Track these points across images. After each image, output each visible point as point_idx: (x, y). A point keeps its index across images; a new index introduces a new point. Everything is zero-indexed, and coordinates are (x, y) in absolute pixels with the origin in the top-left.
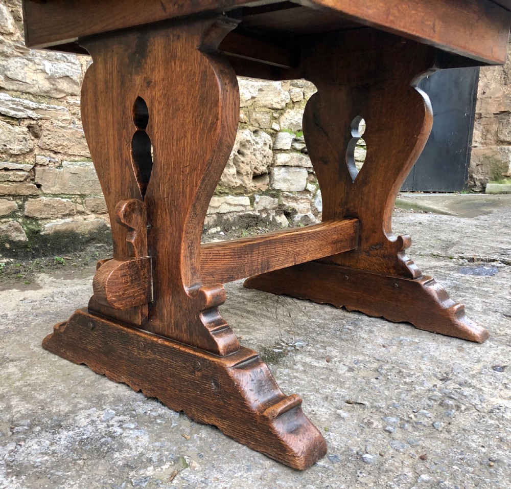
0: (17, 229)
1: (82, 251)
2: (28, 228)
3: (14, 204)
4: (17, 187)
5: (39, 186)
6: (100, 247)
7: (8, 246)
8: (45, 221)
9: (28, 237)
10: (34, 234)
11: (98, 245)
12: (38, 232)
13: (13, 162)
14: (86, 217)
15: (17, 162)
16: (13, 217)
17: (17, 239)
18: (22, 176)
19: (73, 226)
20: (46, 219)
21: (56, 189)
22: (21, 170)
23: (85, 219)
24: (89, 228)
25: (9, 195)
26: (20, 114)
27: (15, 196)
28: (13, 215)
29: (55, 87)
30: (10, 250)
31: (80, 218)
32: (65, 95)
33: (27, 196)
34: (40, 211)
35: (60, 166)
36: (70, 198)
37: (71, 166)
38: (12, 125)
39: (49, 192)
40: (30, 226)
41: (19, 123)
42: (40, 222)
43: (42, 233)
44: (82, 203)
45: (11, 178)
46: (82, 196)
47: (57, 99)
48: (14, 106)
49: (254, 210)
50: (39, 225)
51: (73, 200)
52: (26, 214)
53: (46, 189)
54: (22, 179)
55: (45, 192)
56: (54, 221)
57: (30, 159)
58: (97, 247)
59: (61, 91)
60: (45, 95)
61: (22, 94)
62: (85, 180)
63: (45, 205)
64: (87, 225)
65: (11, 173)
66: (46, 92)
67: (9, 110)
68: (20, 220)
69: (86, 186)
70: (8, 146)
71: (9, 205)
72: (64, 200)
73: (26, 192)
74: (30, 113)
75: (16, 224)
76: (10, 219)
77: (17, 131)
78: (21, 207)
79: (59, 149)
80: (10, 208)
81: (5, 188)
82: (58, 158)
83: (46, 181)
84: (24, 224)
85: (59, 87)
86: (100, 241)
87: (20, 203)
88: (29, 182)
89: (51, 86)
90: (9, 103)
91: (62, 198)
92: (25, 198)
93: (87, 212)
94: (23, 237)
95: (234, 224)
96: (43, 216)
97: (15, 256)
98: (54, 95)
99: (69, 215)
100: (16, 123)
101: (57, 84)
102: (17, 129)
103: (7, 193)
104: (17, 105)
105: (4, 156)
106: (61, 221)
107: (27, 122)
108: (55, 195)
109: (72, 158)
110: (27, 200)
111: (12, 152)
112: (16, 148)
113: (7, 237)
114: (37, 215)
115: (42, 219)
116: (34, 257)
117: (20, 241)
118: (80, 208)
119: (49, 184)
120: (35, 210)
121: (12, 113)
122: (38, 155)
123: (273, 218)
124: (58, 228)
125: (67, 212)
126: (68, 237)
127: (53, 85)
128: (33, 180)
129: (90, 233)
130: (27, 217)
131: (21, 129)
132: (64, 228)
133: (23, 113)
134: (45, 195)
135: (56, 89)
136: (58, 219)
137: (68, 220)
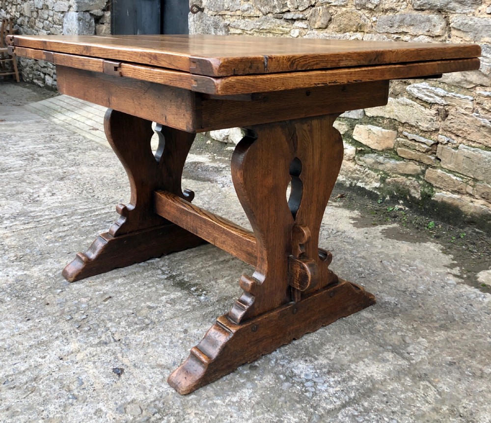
0: (415, 188)
2: (424, 190)
3: (419, 168)
4: (420, 156)
5: (439, 160)
6: (478, 233)
7: (408, 197)
8: (438, 190)
9: (422, 196)
10: (427, 197)
11: (477, 230)
12: (430, 196)
13: (421, 136)
14: (473, 200)
15: (424, 137)
16: (416, 178)
17: (413, 195)
18: (424, 148)
19: (457, 202)
20: (440, 189)
21: (450, 166)
22: (424, 143)
23: (472, 202)
24: (472, 210)
25: (416, 161)
26: (431, 100)
27: (421, 163)
28: (417, 176)
29: (465, 78)
30: (408, 201)
31: (467, 199)
32: (474, 86)
34: (436, 180)
35: (457, 148)
36: (462, 178)
37: (466, 150)
38: (425, 107)
39: (445, 167)
40: (426, 190)
41: (431, 107)
42: (434, 189)
43: (432, 199)
44: (473, 186)
45: (417, 148)
46: (475, 180)
47: (468, 89)
48: (428, 93)
50: (433, 191)
51: (464, 180)
52: (425, 179)
53: (444, 164)
54: (424, 151)
55: (442, 166)
56: (445, 192)
57: (435, 137)
58: (475, 231)
59: (471, 83)
60: (457, 85)
61: (440, 84)
62: (477, 166)
63: (439, 177)
64: (471, 207)
65: (417, 144)
66: (457, 83)
67: (423, 96)
68: (421, 182)
69: (478, 171)
70: (419, 124)
71: (415, 168)
72: (455, 178)
73: (426, 161)
74: (438, 100)
75: (416, 183)
76: (413, 179)
77: (426, 112)
78: (423, 172)
79: (459, 133)
80: (415, 170)
81: (412, 154)
82: (457, 140)
83: (444, 157)
84: (423, 186)
85: (469, 79)
86: (480, 228)
87: (423, 169)
88: (430, 155)
89: (463, 78)
90: (425, 90)
91: (455, 176)
92: (427, 166)
93: (477, 196)
94: (417, 196)
96: (438, 186)
97: (410, 207)
98: (465, 86)
99: (458, 192)
100: (428, 106)
101: (467, 76)
102: (427, 111)
104: (430, 92)
105: (416, 130)
106: (450, 195)
107: (436, 107)
108: (450, 171)
109: (471, 143)
110: (428, 168)
111: (421, 128)
112: (424, 125)
113: (409, 191)
114: (433, 182)
115: (436, 187)
116: (422, 214)
117: (415, 197)
118: (469, 189)
119: (447, 161)
120: (431, 178)
121: (426, 98)
122: (441, 135)
124: (445, 199)
125: (456, 189)
126: (453, 211)
127: (464, 76)
128: (435, 153)
130: (426, 182)
131: (431, 112)
132: (450, 201)
133: (433, 99)
134: (442, 168)
135: (466, 81)
136: (448, 192)
137: (456, 196)
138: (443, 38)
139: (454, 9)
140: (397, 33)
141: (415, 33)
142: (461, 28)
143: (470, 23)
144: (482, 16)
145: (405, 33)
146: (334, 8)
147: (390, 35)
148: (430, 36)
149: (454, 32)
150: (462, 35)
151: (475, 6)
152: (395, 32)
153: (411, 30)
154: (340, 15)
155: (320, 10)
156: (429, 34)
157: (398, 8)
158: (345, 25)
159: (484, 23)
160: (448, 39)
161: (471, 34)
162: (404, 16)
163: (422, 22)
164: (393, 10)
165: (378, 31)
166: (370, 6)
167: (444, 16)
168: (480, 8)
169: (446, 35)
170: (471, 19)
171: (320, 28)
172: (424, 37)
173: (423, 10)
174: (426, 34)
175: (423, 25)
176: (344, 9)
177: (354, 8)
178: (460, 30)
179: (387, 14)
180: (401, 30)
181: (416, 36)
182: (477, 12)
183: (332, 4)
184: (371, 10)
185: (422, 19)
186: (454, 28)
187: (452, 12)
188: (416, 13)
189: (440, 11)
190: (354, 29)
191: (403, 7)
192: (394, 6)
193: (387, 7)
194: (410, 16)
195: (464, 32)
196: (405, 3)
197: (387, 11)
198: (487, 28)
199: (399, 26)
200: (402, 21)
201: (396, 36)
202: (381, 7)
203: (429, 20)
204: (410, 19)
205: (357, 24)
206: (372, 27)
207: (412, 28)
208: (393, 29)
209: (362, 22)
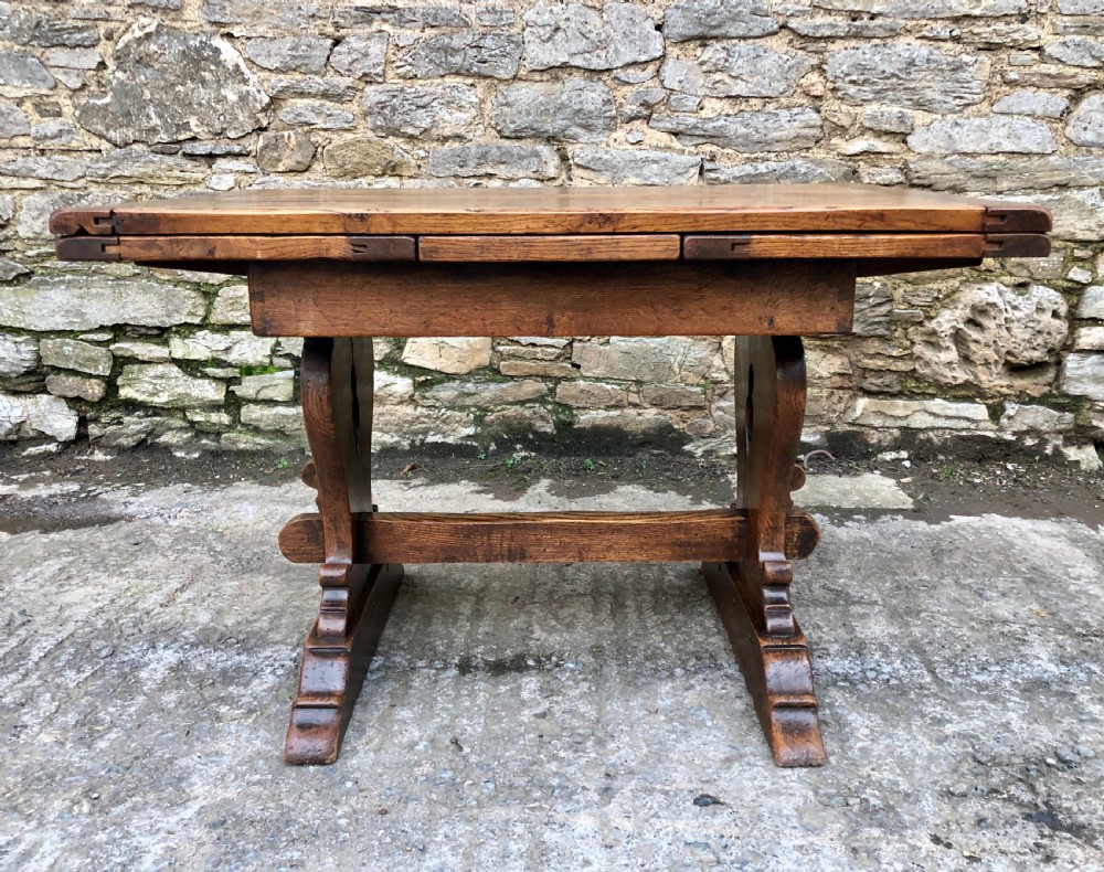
0: (542, 418)
1: (630, 456)
2: (558, 418)
3: (543, 386)
4: (546, 367)
5: (578, 367)
7: (530, 436)
8: (582, 412)
9: (557, 429)
10: (564, 427)
12: (571, 424)
14: (640, 411)
16: (540, 402)
17: (542, 430)
18: (552, 354)
19: (620, 421)
20: (584, 408)
21: (599, 372)
22: (551, 346)
23: (640, 414)
24: (643, 427)
25: (537, 376)
27: (545, 378)
28: (541, 399)
30: (532, 441)
31: (632, 412)
33: (560, 379)
34: (576, 398)
35: (607, 343)
36: (619, 385)
37: (623, 344)
39: (589, 374)
40: (562, 417)
42: (575, 412)
43: (576, 427)
44: (638, 393)
45: (539, 356)
46: (639, 383)
49: (1001, 429)
50: (573, 416)
51: (623, 387)
52: (557, 399)
53: (586, 371)
54: (552, 358)
55: (585, 374)
56: (595, 412)
58: (654, 455)
62: (642, 361)
63: (582, 391)
65: (539, 349)
68: (549, 407)
69: (644, 369)
71: (535, 388)
72: (609, 387)
73: (557, 373)
75: (542, 411)
76: (537, 405)
78: (552, 391)
80: (537, 391)
81: (531, 367)
83: (586, 360)
84: (554, 412)
86: (659, 447)
87: (551, 386)
88: (562, 362)
91: (608, 383)
92: (558, 380)
93: (645, 404)
94: (549, 429)
95: (944, 448)
96: (581, 405)
97: (538, 450)
99: (616, 407)
103: (534, 373)
106: (603, 413)
108: (598, 379)
110: (559, 383)
113: (531, 426)
114: (572, 403)
115: (578, 408)
116: (561, 454)
117: (545, 432)
118: (634, 398)
119: (591, 365)
120: (568, 397)
123: (1056, 448)
124: (597, 423)
125: (613, 403)
126: (611, 435)
128: (570, 358)
129: (644, 432)
130: (559, 404)
132: (607, 423)
134: (585, 378)
136: (600, 411)
137: (614, 413)
138: (559, 182)
139: (574, 138)
140: (474, 176)
141: (510, 176)
142: (591, 165)
143: (605, 157)
144: (621, 147)
145: (490, 176)
146: (322, 133)
147: (461, 180)
148: (537, 179)
149: (576, 172)
150: (592, 175)
151: (607, 133)
152: (471, 174)
153: (502, 171)
154: (341, 147)
155: (289, 137)
156: (536, 175)
157: (470, 136)
158: (357, 164)
159: (628, 157)
160: (568, 182)
161: (608, 173)
162: (487, 149)
163: (521, 158)
164: (459, 137)
165: (434, 173)
166: (410, 130)
167: (556, 147)
168: (614, 135)
169: (564, 176)
170: (607, 152)
171: (291, 171)
172: (530, 181)
173: (518, 138)
174: (532, 175)
175: (524, 163)
176: (349, 136)
177: (370, 134)
178: (588, 168)
179: (448, 144)
180: (482, 171)
181: (511, 179)
182: (611, 142)
183: (318, 127)
184: (411, 137)
185: (522, 153)
186: (578, 166)
187: (571, 141)
188: (507, 143)
189: (550, 139)
190: (378, 170)
191: (478, 133)
192: (462, 131)
193: (447, 132)
194: (499, 148)
195: (593, 170)
196: (480, 126)
197: (446, 139)
198: (632, 165)
199: (479, 165)
200: (483, 157)
201: (475, 181)
202: (435, 132)
203: (537, 154)
204: (498, 153)
205: (384, 163)
206: (419, 166)
207: (502, 167)
208: (465, 169)
209: (397, 158)
